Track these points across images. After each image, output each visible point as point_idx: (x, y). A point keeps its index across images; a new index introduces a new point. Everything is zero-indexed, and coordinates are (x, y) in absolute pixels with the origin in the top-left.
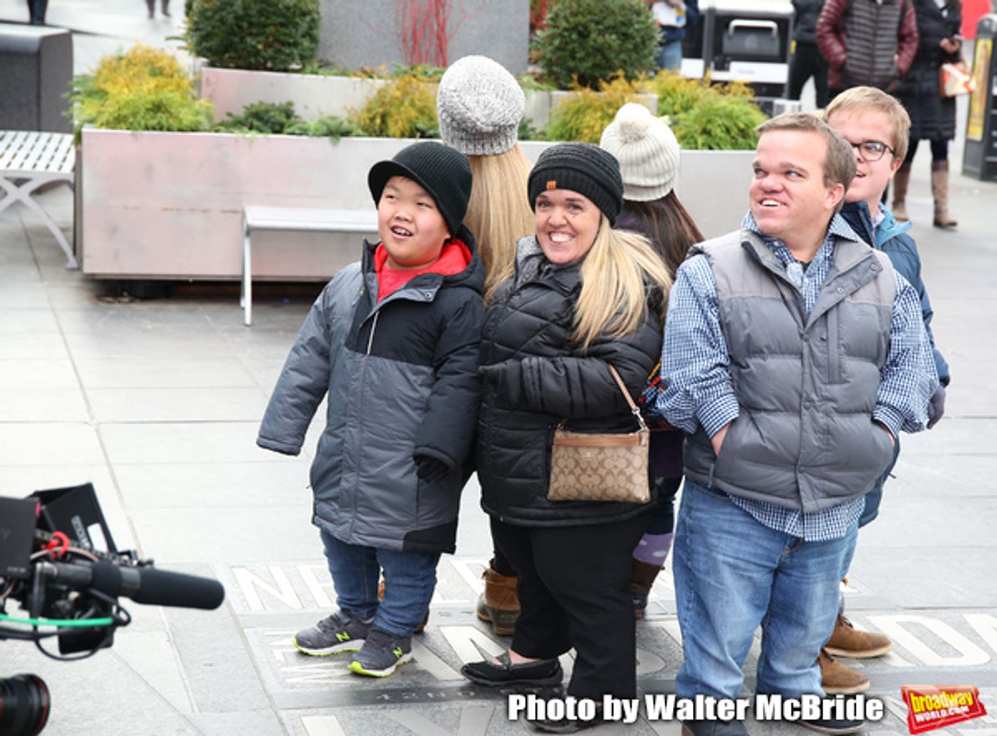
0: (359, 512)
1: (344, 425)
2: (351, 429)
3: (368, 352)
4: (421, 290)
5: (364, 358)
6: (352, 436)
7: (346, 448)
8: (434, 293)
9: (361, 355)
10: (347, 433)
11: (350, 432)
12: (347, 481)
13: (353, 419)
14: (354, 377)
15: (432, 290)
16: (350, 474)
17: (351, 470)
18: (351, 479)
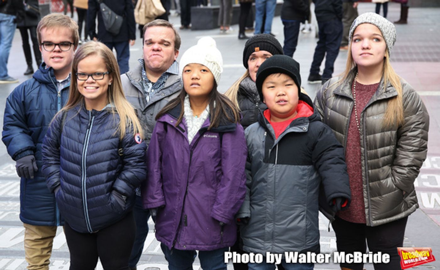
0: (276, 242)
1: (266, 199)
2: (270, 202)
3: (276, 163)
4: (300, 127)
5: (274, 166)
6: (270, 205)
7: (267, 211)
8: (308, 127)
9: (273, 164)
10: (268, 204)
11: (269, 203)
12: (268, 227)
13: (271, 196)
14: (270, 176)
15: (306, 126)
16: (270, 224)
17: (270, 222)
18: (271, 226)
